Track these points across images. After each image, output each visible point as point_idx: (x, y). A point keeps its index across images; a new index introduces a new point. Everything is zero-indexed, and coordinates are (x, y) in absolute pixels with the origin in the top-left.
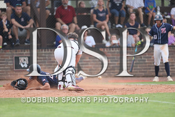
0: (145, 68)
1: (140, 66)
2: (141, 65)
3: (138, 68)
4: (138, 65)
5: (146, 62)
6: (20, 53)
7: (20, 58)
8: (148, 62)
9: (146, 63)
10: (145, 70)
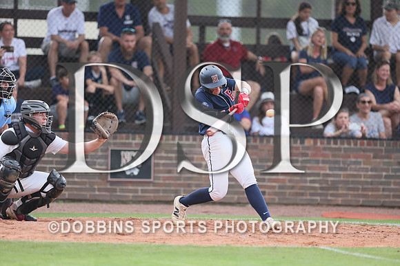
1: (395, 184)
3: (392, 186)
4: (392, 180)
6: (124, 141)
7: (122, 153)
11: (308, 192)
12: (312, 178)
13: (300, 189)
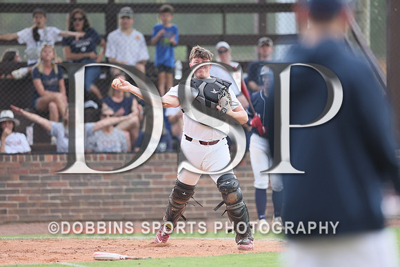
0: (149, 200)
1: (136, 197)
2: (138, 194)
3: (133, 200)
4: (133, 194)
5: (151, 186)
8: (155, 186)
9: (150, 190)
10: (148, 206)
11: (49, 208)
12: (53, 195)
13: (40, 206)
